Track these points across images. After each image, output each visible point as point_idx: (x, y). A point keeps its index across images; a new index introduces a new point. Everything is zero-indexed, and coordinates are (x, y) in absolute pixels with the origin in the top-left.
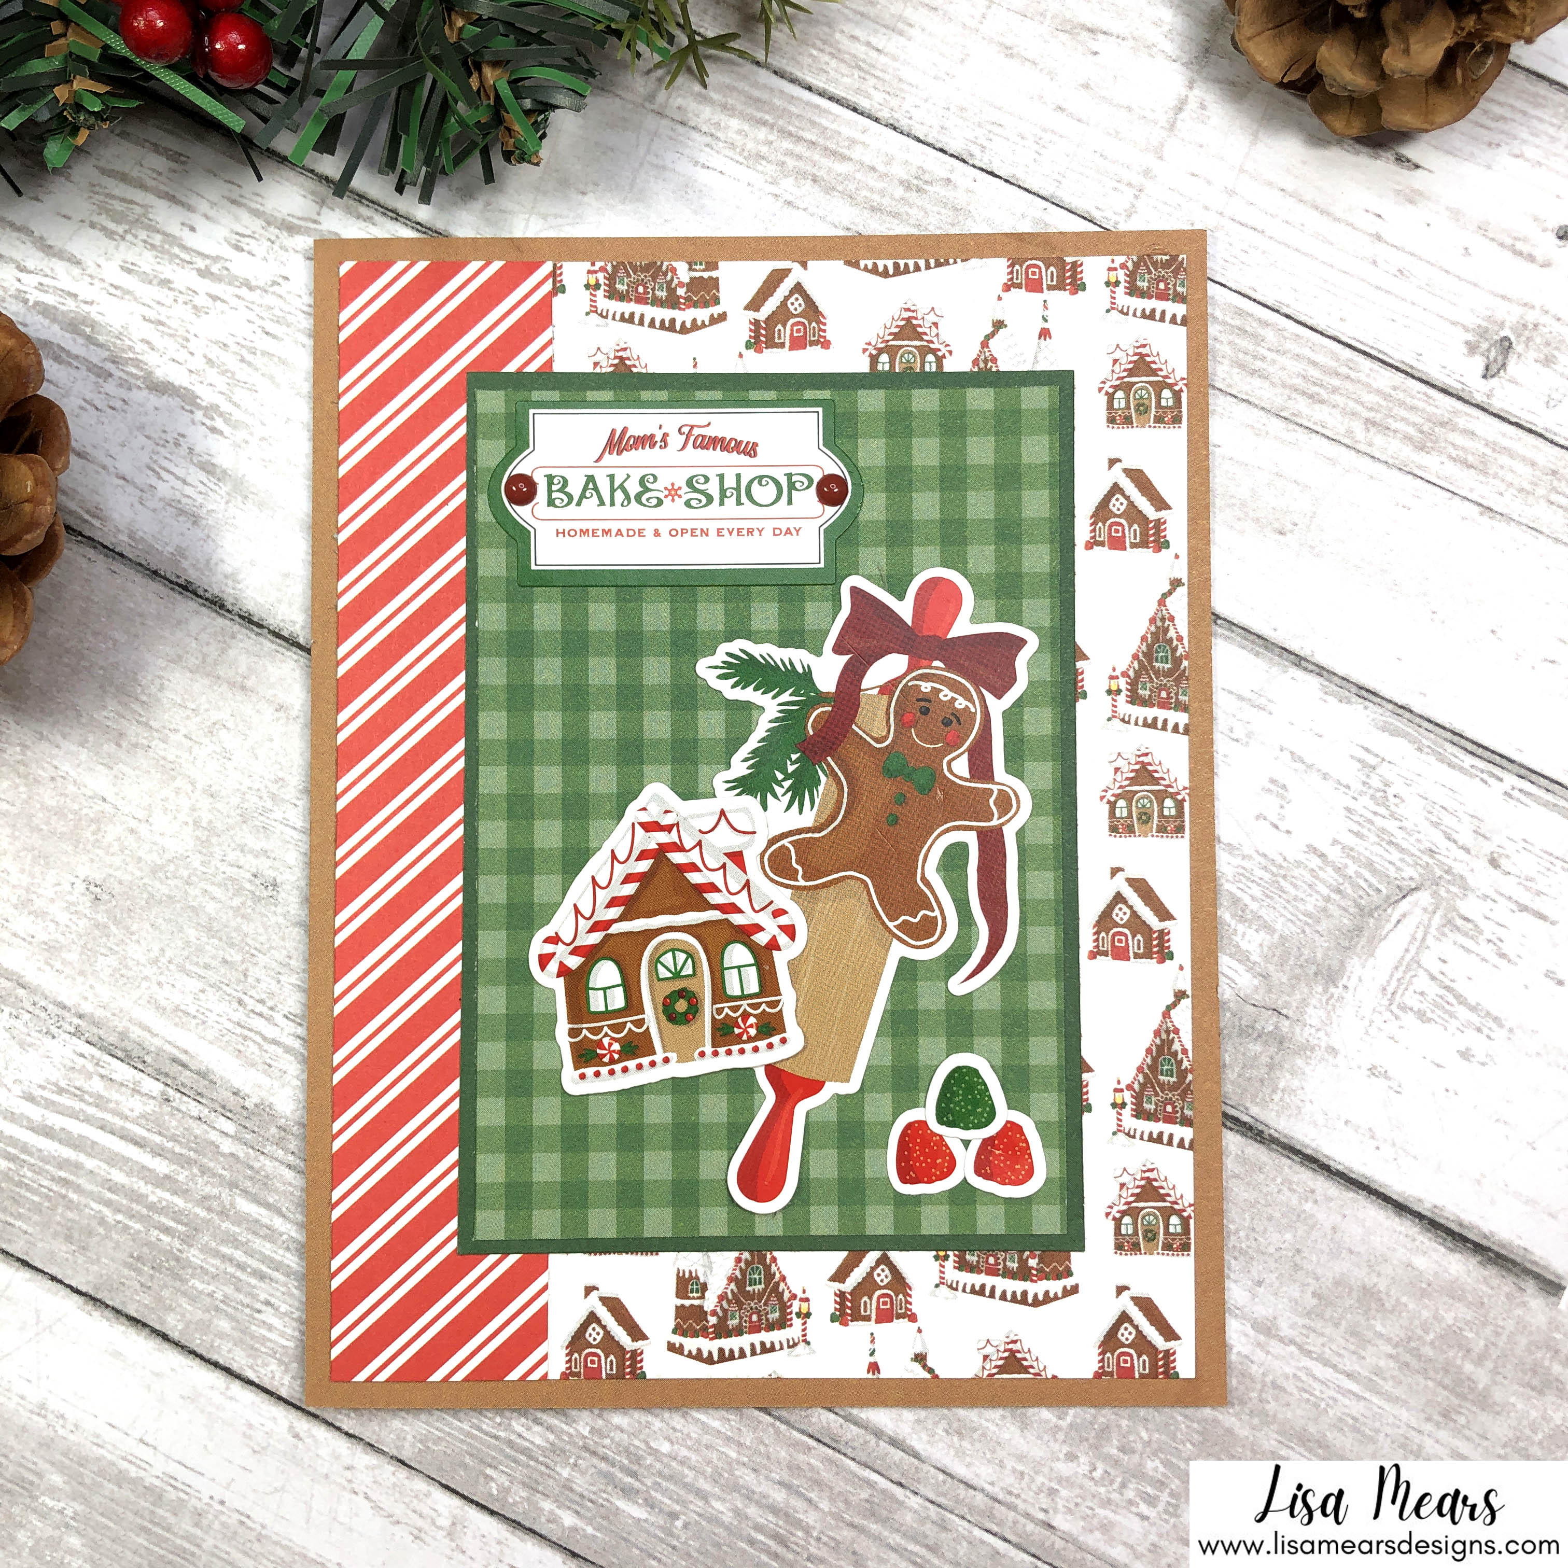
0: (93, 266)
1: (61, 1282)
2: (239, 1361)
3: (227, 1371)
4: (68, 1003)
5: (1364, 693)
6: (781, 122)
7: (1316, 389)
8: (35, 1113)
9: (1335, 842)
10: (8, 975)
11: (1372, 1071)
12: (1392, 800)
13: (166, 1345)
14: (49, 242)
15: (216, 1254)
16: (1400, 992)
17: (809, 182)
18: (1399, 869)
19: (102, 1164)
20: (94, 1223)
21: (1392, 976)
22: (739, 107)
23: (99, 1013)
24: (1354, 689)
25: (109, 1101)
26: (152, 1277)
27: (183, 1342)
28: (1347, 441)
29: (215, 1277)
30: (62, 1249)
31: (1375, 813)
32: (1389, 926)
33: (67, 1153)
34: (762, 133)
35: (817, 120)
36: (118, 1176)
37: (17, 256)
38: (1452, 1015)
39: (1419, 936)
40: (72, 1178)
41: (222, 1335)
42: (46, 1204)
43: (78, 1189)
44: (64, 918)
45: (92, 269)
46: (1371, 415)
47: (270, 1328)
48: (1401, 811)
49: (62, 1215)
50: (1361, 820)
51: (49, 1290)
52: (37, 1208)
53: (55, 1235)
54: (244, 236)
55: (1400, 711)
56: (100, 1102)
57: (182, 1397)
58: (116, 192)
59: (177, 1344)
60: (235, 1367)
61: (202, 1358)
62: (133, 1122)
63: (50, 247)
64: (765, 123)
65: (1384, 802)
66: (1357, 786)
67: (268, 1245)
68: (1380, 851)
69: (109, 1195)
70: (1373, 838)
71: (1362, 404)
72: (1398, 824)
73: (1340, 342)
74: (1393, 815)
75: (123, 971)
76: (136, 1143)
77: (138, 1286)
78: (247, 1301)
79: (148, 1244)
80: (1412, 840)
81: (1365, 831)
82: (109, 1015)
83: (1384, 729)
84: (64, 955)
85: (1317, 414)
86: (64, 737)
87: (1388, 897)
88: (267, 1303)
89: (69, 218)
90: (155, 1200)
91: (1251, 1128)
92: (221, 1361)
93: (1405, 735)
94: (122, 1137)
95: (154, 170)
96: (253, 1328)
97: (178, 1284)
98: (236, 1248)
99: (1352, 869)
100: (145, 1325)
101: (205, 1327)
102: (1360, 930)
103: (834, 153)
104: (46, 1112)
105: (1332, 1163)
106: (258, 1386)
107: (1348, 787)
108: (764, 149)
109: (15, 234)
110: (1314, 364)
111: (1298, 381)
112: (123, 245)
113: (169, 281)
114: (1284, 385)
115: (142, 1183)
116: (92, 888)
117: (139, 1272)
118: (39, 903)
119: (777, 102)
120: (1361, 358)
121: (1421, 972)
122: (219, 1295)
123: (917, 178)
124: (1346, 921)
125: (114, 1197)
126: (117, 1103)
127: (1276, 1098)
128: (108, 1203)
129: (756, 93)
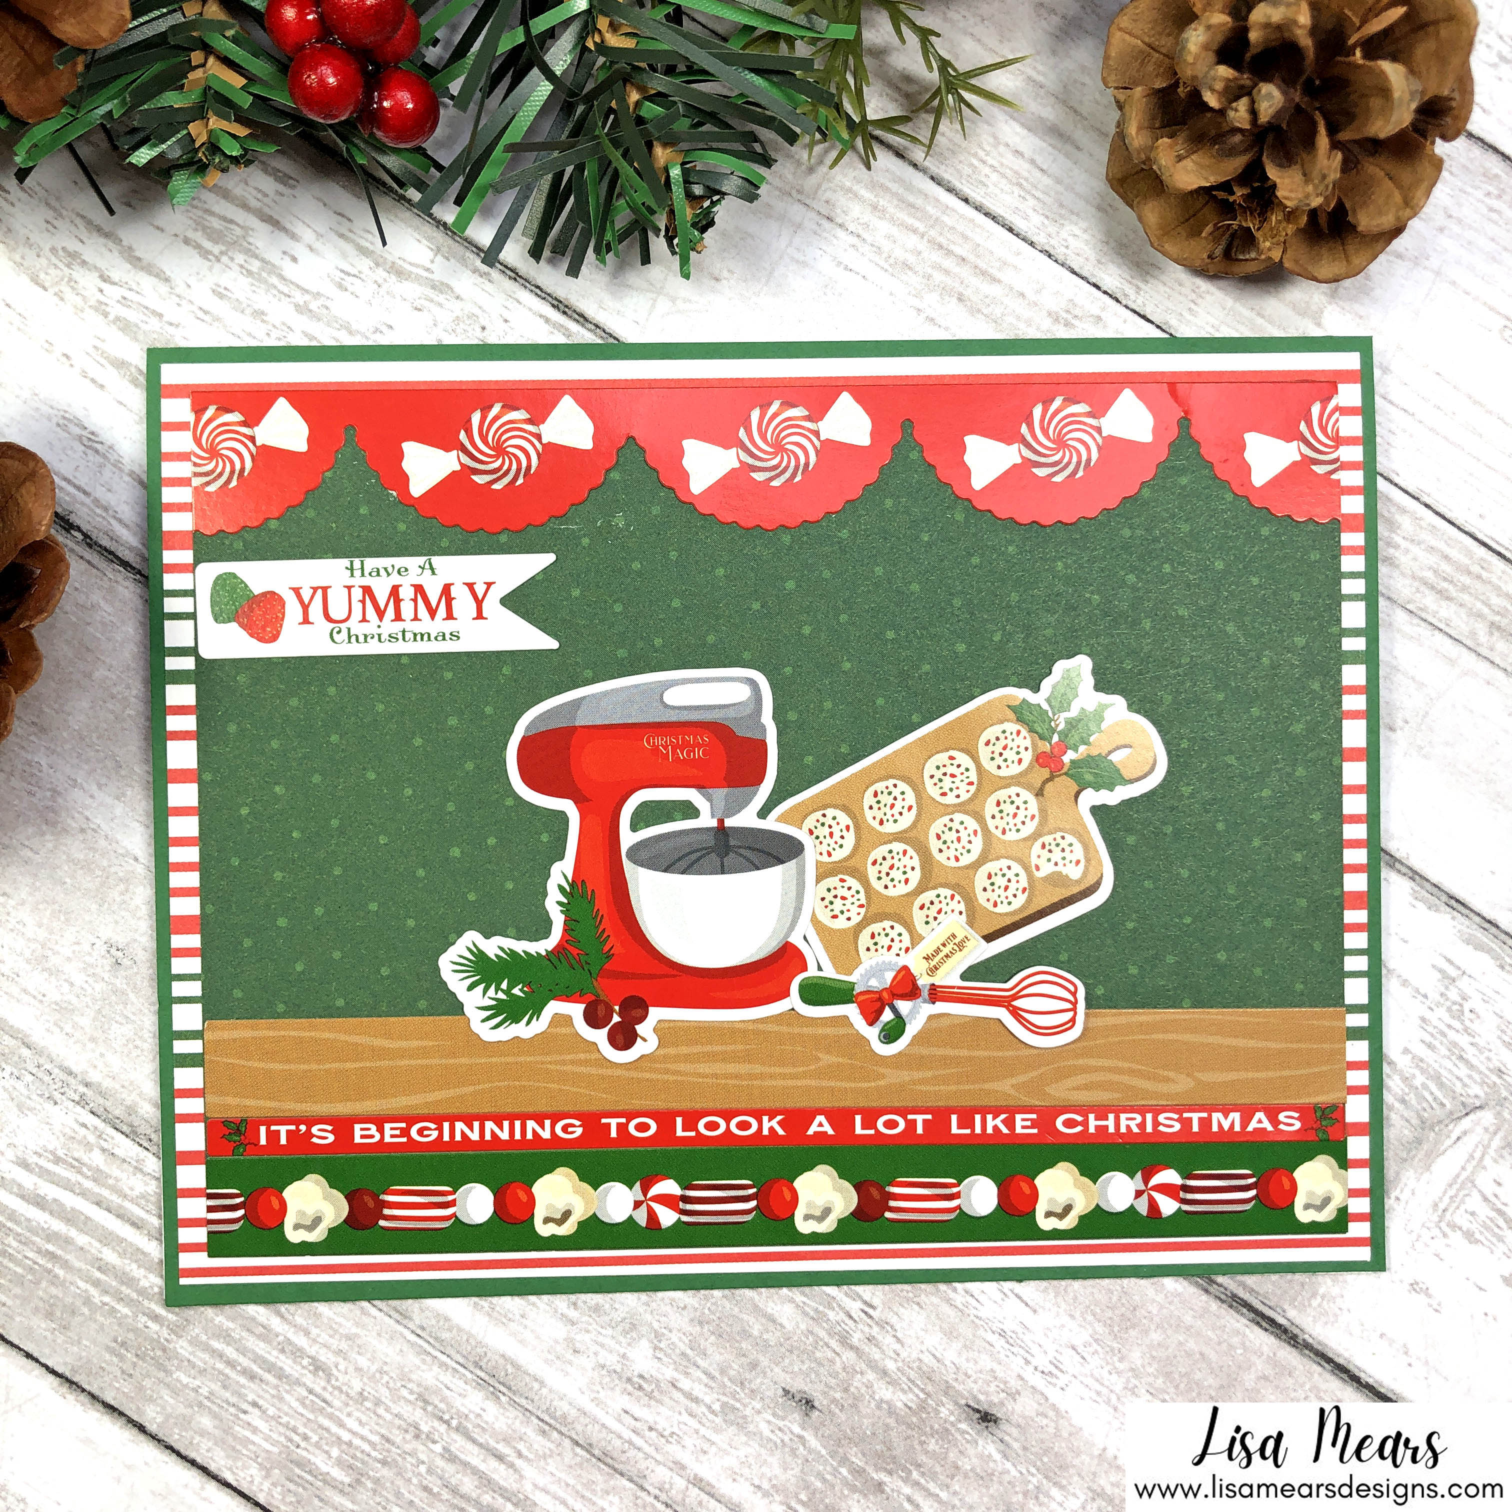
0: (184, 286)
1: (37, 1360)
2: (218, 1462)
3: (204, 1470)
4: (74, 1069)
5: (1453, 902)
6: (932, 233)
7: (1445, 585)
8: (28, 1181)
9: (1406, 1051)
10: (14, 1033)
11: (1414, 1286)
12: (1467, 1014)
13: (142, 1437)
14: (137, 254)
15: (207, 1348)
16: (1451, 1210)
17: (954, 300)
18: (1465, 1085)
19: (93, 1241)
20: (78, 1303)
21: (1445, 1192)
22: (891, 210)
23: (107, 1083)
24: (1444, 898)
25: (108, 1176)
26: (135, 1365)
27: (161, 1436)
28: (1468, 642)
29: (202, 1372)
30: (41, 1325)
31: (1449, 1026)
32: (1449, 1142)
33: (57, 1226)
34: (913, 241)
35: (969, 233)
36: (110, 1256)
37: (102, 264)
38: (1501, 1239)
39: (1477, 1155)
40: (59, 1252)
41: (203, 1433)
42: (30, 1277)
43: (66, 1265)
44: (79, 979)
45: (181, 289)
46: (1497, 618)
47: (255, 1430)
48: (1475, 1027)
49: (45, 1291)
50: (1434, 1032)
51: (22, 1368)
52: (19, 1281)
53: (37, 1309)
54: (349, 274)
55: (1487, 925)
56: (98, 1177)
57: (153, 1493)
58: (216, 209)
59: (154, 1437)
60: (213, 1467)
61: (179, 1454)
62: (132, 1201)
63: (139, 259)
64: (915, 231)
65: (1459, 1016)
66: (1434, 996)
67: (262, 1344)
68: (1450, 1065)
69: (98, 1275)
70: (1444, 1051)
71: (1489, 606)
72: (1471, 1039)
73: (1476, 539)
74: (1466, 1030)
75: (138, 1043)
76: (134, 1224)
77: (119, 1374)
78: (233, 1400)
79: (135, 1330)
80: (1482, 1058)
81: (1436, 1043)
82: (117, 1086)
83: (1468, 942)
84: (76, 1019)
85: (1445, 611)
86: (100, 786)
87: (1451, 1113)
88: (255, 1404)
89: (162, 230)
90: (147, 1285)
91: (1285, 1331)
92: (199, 1460)
93: (1489, 951)
94: (118, 1216)
95: (260, 191)
96: (237, 1428)
97: (162, 1375)
98: (228, 1344)
99: (1419, 1080)
100: (121, 1414)
101: (186, 1422)
102: (1419, 1142)
103: (984, 273)
104: (40, 1182)
105: (1362, 1375)
106: (235, 1489)
107: (1425, 996)
108: (911, 259)
109: (102, 240)
110: (1446, 558)
111: (1429, 575)
112: (217, 266)
113: (263, 313)
114: (1414, 577)
115: (134, 1266)
116: (113, 951)
117: (122, 1358)
118: (54, 961)
119: (930, 210)
120: (1494, 559)
121: (1475, 1193)
122: (204, 1391)
123: (1068, 312)
124: (1406, 1132)
125: (103, 1277)
126: (117, 1180)
127: (1315, 1303)
128: (96, 1283)
129: (911, 199)
